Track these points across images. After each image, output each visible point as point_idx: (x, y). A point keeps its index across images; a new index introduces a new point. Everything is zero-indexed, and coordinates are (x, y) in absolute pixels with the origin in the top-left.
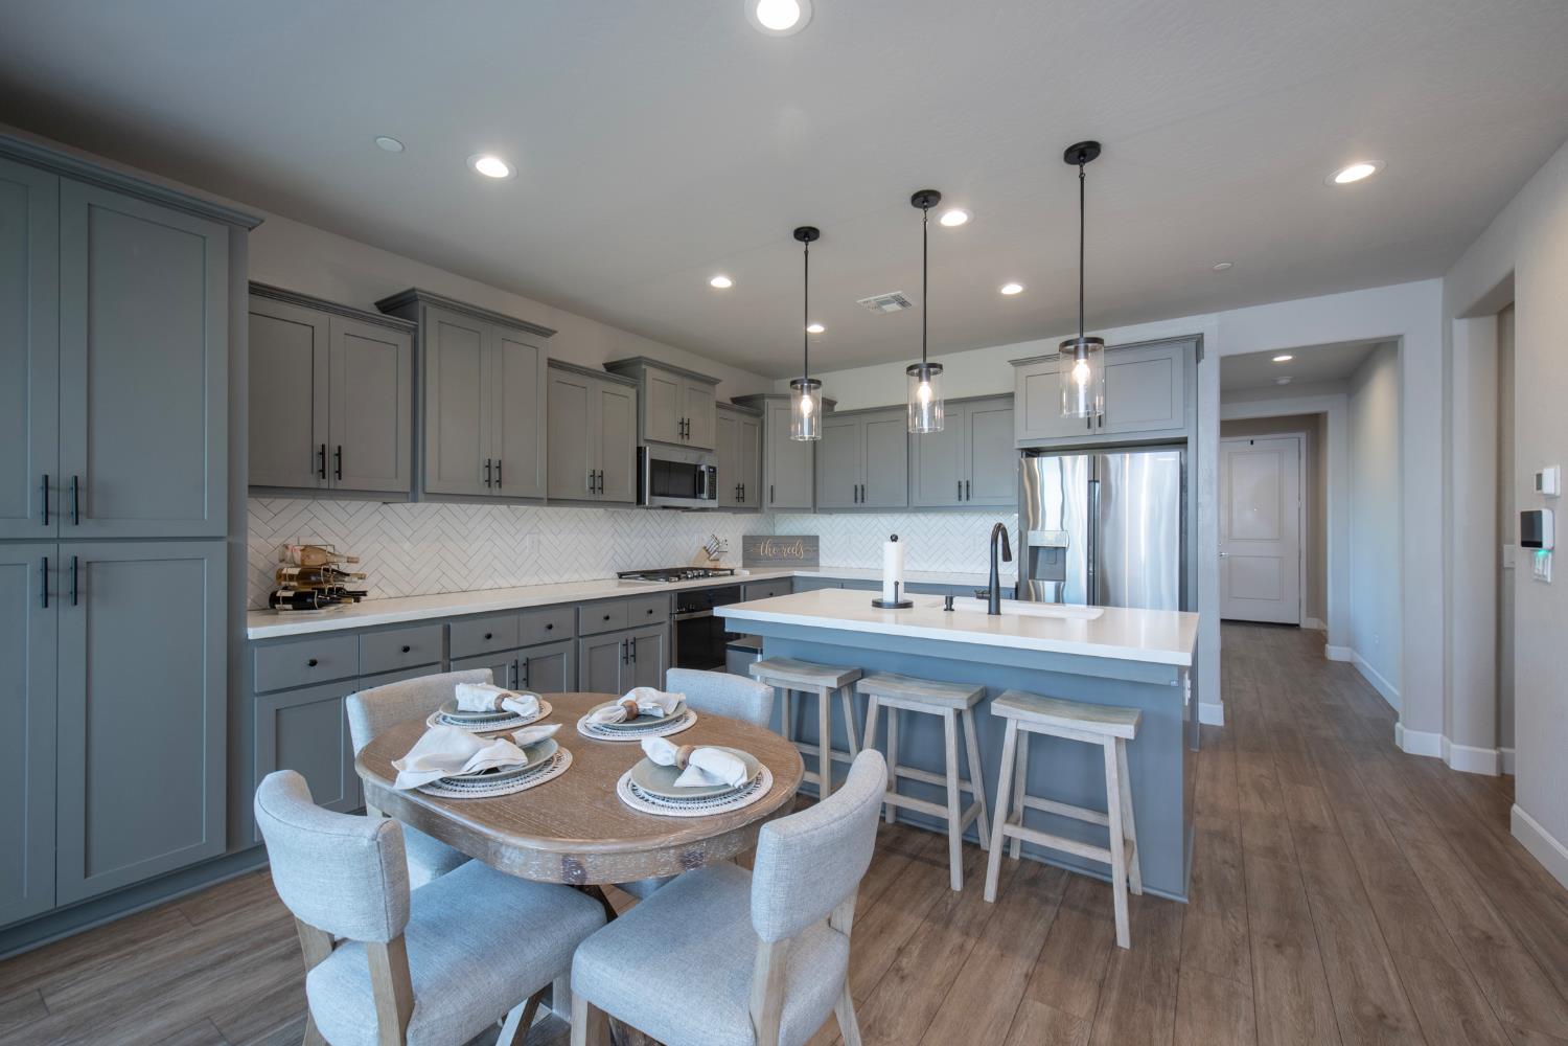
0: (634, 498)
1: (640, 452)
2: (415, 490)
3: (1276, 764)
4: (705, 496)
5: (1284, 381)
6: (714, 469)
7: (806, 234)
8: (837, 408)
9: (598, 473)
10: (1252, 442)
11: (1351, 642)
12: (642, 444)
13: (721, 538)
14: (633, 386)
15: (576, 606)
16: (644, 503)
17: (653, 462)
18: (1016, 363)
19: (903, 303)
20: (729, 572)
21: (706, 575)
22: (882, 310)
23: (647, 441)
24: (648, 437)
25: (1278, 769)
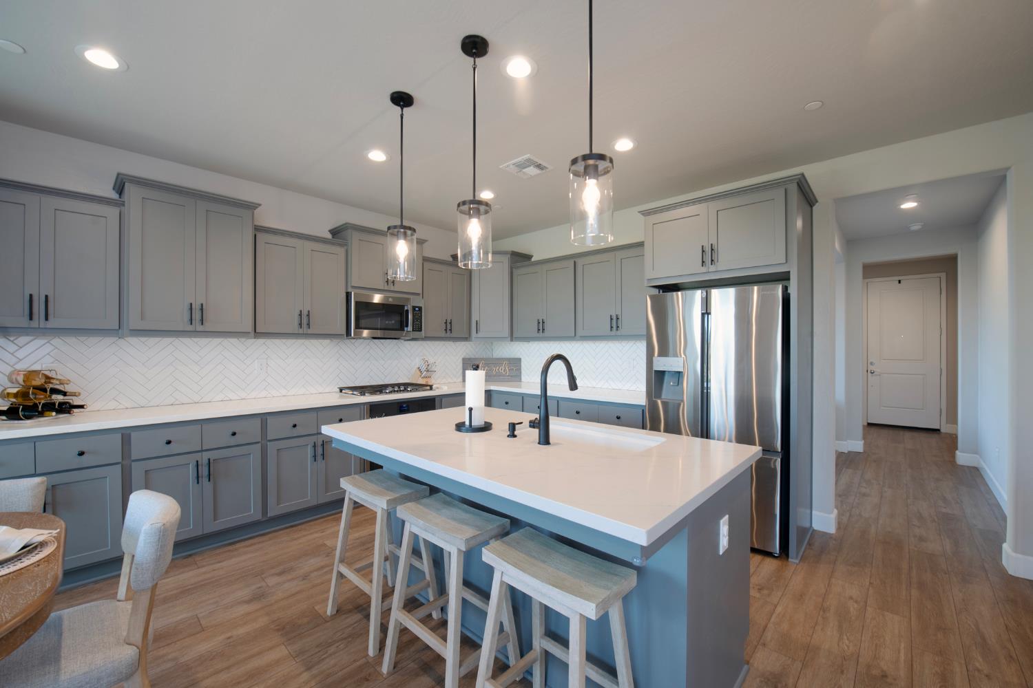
0: (344, 332)
1: (348, 295)
2: (119, 328)
3: (870, 583)
4: (410, 328)
5: (916, 227)
6: (420, 309)
7: (402, 100)
8: (533, 259)
9: (305, 313)
10: (900, 282)
11: (976, 450)
12: (349, 290)
13: (431, 361)
14: (341, 245)
15: (264, 418)
16: (351, 335)
17: (357, 303)
18: (646, 213)
19: (539, 166)
20: (428, 388)
21: (405, 390)
22: (524, 173)
23: (354, 287)
24: (353, 284)
25: (871, 591)
